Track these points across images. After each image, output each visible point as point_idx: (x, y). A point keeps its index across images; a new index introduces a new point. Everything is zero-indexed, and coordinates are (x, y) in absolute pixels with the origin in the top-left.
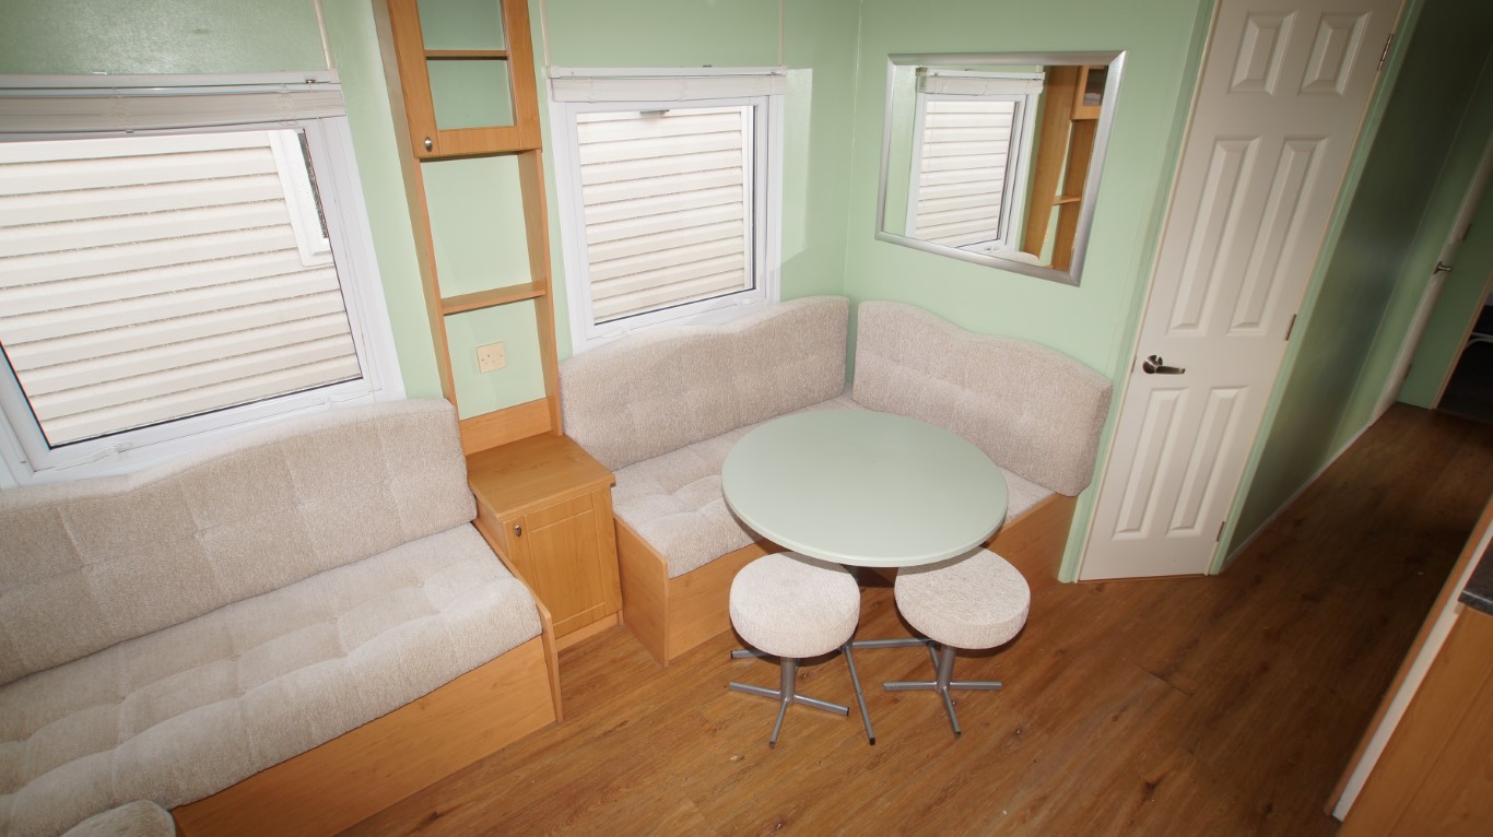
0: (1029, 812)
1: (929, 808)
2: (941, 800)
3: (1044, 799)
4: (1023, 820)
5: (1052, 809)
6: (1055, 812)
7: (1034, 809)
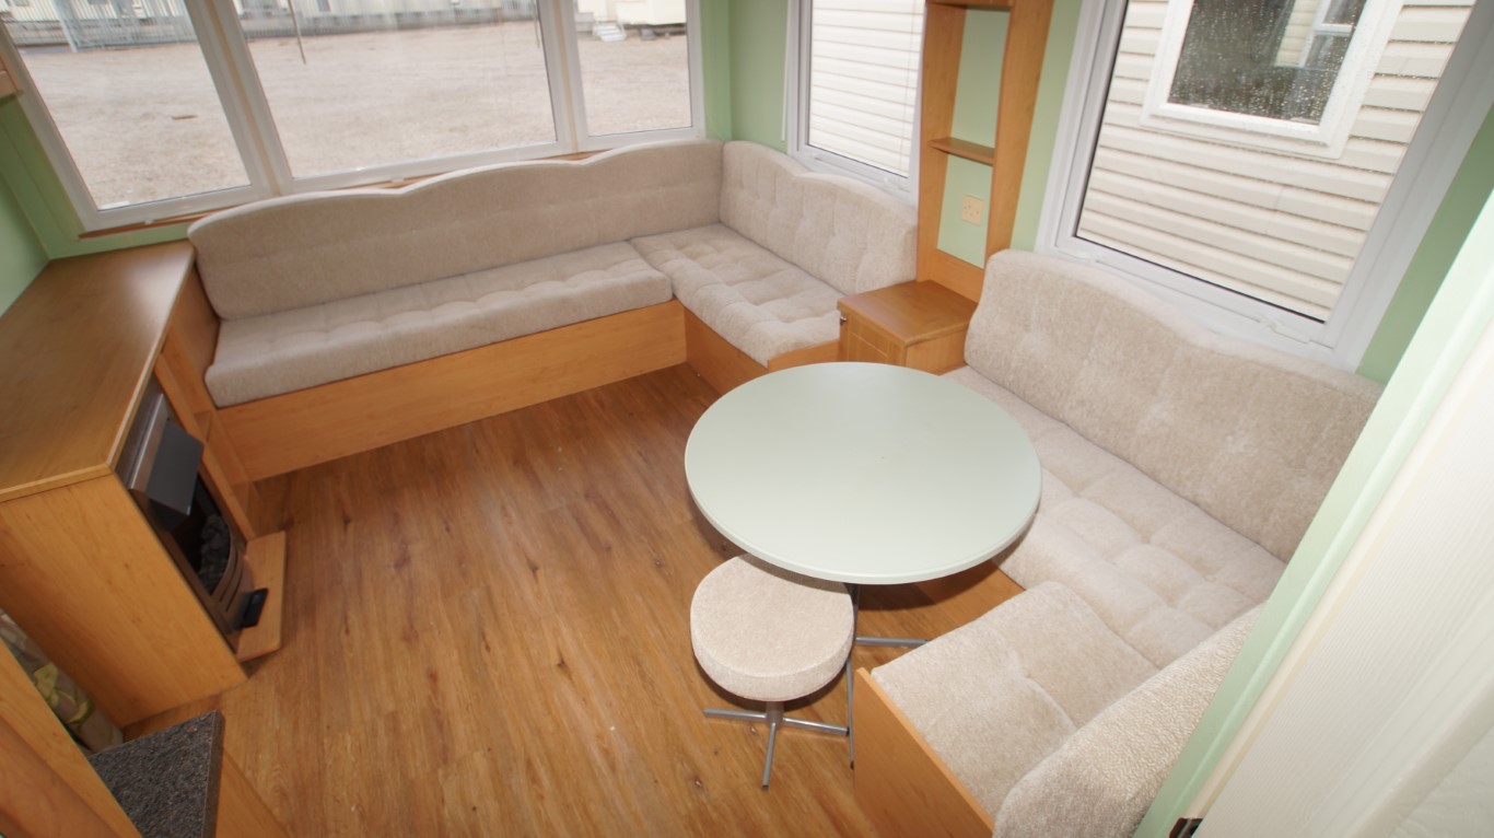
0: (606, 746)
1: (639, 664)
2: (643, 675)
3: (613, 768)
4: (600, 737)
5: (600, 769)
6: (596, 771)
7: (606, 752)
